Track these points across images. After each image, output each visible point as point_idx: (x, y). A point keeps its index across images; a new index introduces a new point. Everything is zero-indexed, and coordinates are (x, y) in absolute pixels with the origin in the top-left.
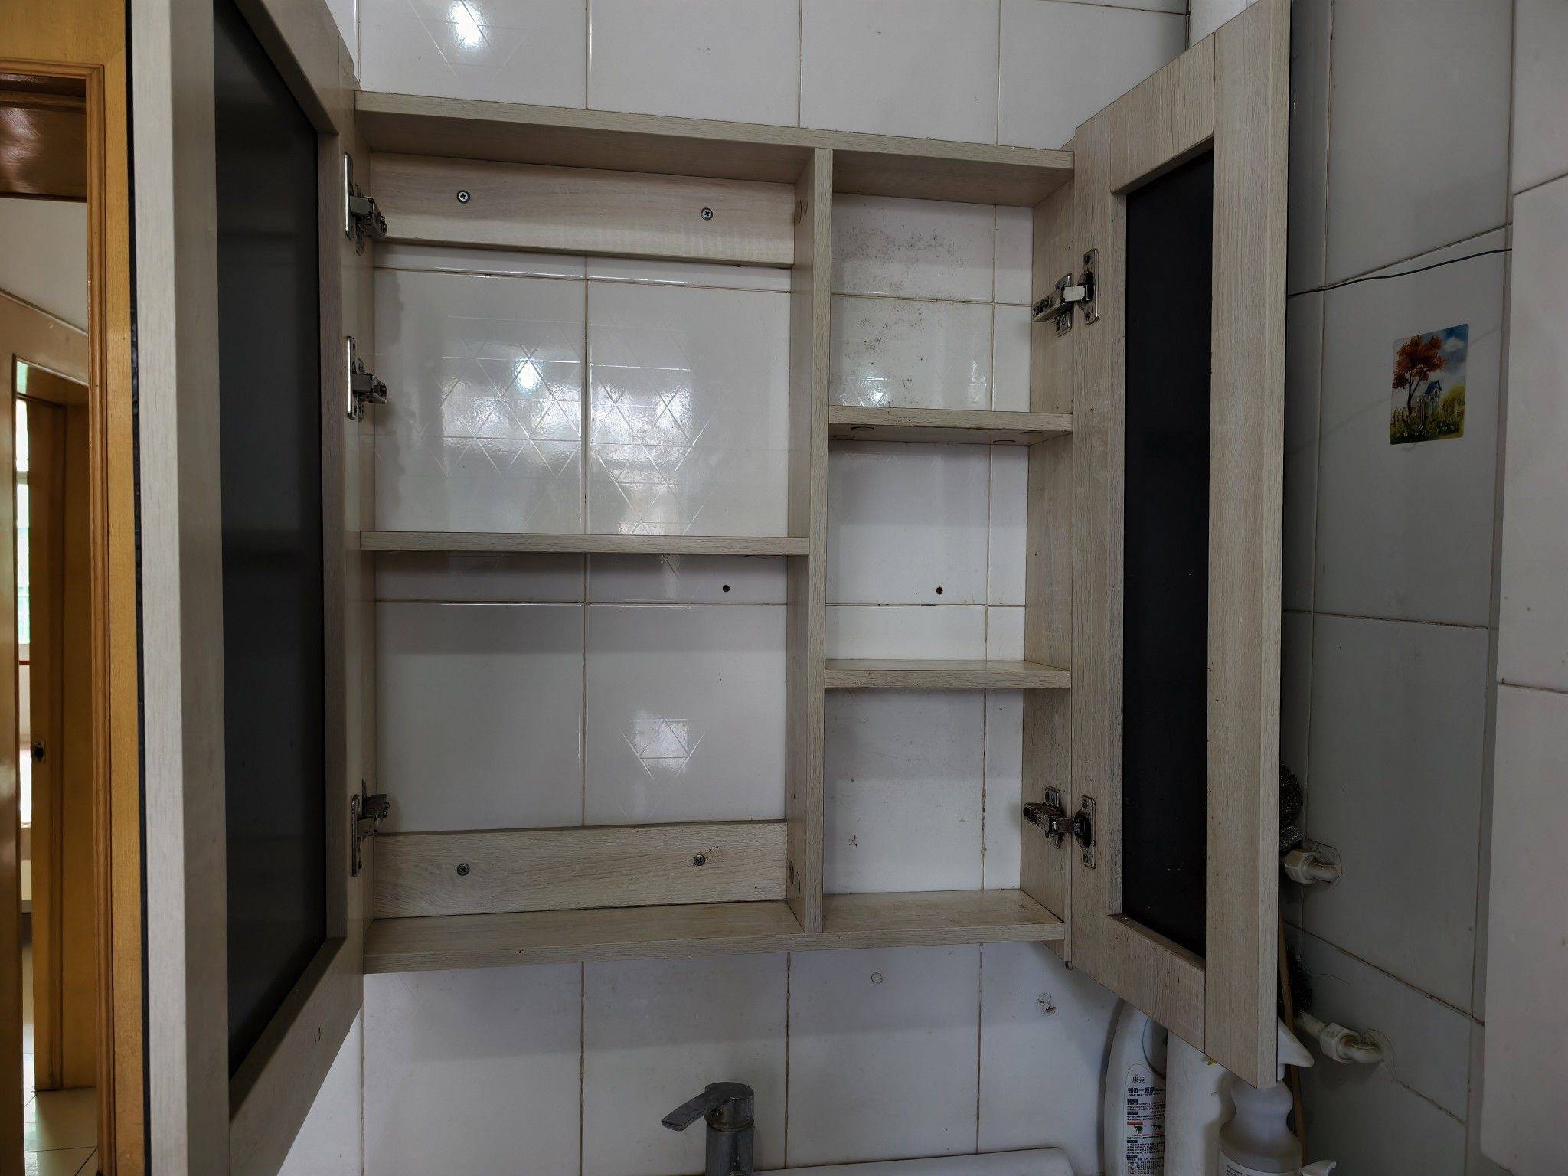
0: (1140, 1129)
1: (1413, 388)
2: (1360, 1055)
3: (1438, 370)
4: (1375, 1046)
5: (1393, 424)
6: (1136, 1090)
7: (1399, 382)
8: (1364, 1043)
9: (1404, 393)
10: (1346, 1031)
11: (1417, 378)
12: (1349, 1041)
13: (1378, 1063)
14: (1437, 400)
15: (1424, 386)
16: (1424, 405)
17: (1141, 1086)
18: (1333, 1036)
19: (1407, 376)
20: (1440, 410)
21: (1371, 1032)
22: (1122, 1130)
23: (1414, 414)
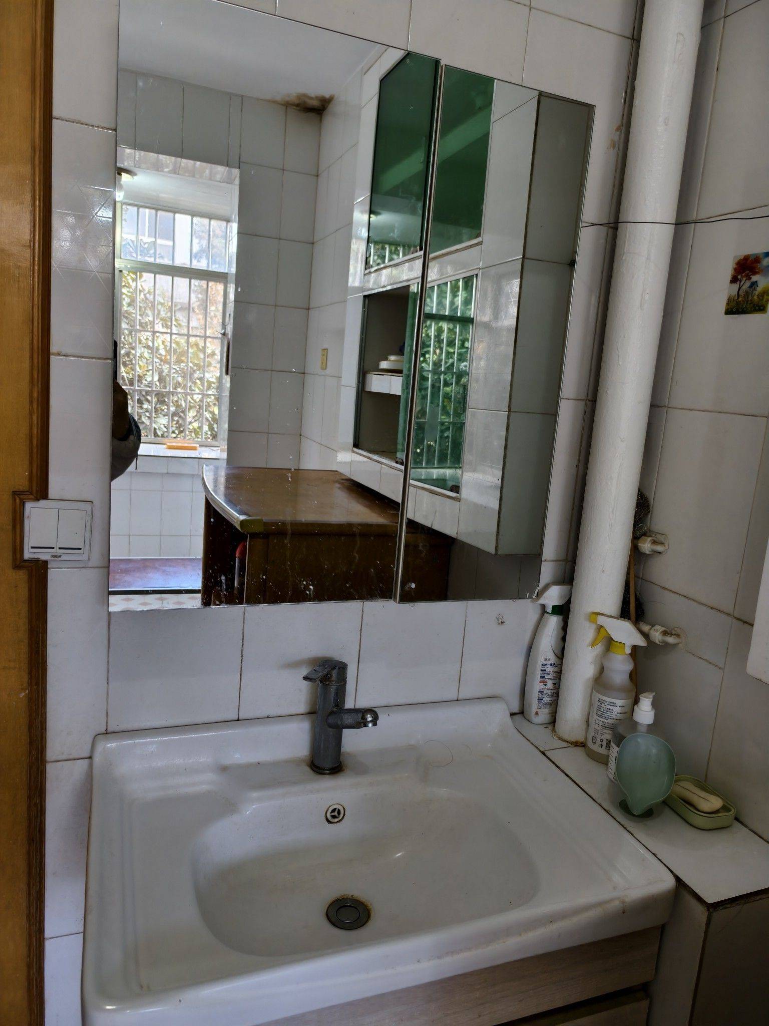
0: (546, 685)
1: (742, 284)
2: (670, 640)
3: (757, 275)
4: (678, 635)
5: (728, 304)
6: (546, 665)
7: (734, 280)
8: (671, 634)
9: (736, 287)
10: (663, 629)
11: (745, 279)
12: (665, 633)
13: (678, 644)
14: (754, 292)
15: (748, 284)
16: (747, 294)
17: (548, 663)
18: (657, 631)
19: (739, 277)
20: (755, 297)
21: (676, 629)
22: (536, 686)
23: (740, 299)
